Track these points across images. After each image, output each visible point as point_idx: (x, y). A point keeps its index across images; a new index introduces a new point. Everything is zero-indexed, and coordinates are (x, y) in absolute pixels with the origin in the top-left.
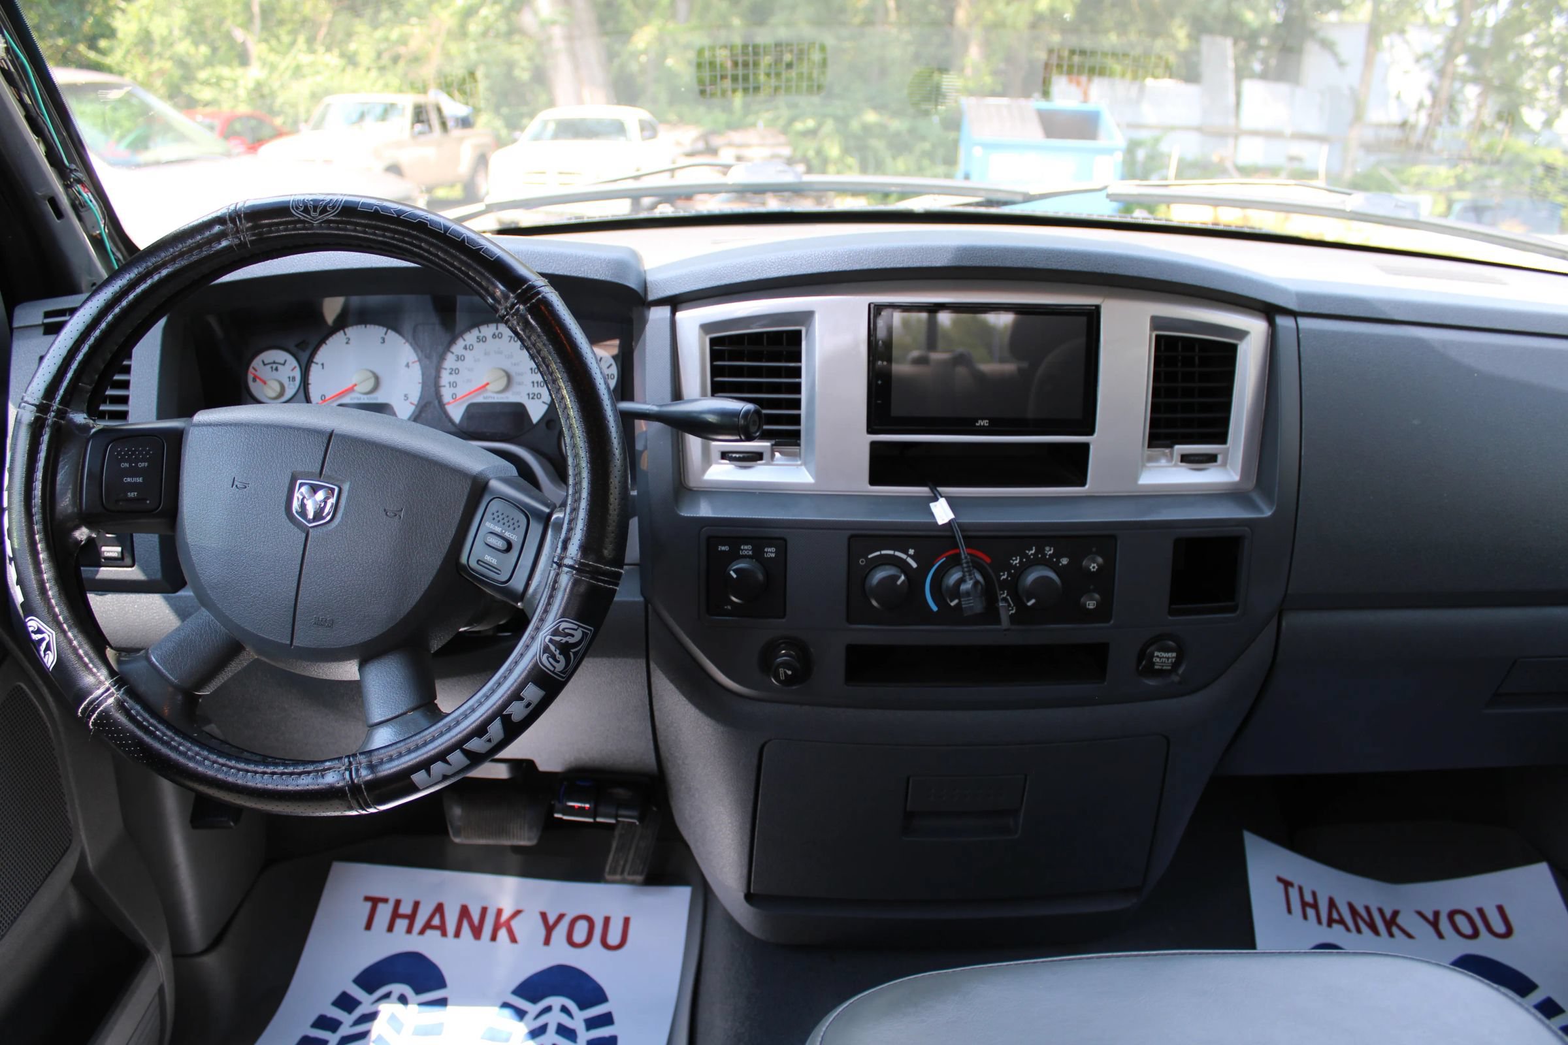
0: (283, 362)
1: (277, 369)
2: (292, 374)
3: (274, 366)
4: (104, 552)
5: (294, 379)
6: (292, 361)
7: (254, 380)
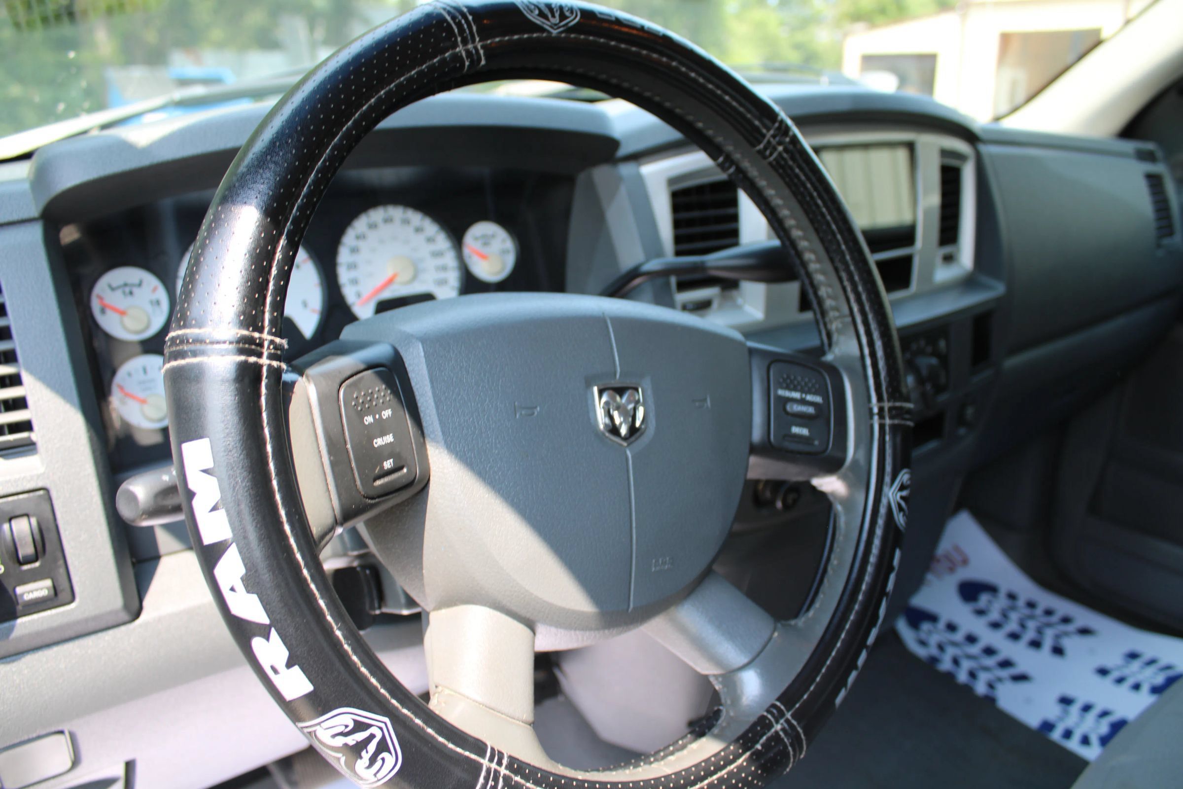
0: (137, 281)
1: (131, 293)
2: (154, 297)
3: (127, 290)
4: (22, 595)
5: (158, 303)
6: (150, 281)
7: (103, 311)
